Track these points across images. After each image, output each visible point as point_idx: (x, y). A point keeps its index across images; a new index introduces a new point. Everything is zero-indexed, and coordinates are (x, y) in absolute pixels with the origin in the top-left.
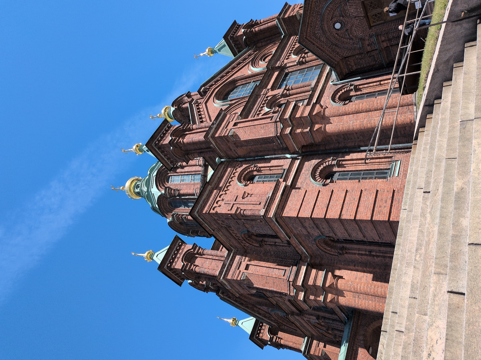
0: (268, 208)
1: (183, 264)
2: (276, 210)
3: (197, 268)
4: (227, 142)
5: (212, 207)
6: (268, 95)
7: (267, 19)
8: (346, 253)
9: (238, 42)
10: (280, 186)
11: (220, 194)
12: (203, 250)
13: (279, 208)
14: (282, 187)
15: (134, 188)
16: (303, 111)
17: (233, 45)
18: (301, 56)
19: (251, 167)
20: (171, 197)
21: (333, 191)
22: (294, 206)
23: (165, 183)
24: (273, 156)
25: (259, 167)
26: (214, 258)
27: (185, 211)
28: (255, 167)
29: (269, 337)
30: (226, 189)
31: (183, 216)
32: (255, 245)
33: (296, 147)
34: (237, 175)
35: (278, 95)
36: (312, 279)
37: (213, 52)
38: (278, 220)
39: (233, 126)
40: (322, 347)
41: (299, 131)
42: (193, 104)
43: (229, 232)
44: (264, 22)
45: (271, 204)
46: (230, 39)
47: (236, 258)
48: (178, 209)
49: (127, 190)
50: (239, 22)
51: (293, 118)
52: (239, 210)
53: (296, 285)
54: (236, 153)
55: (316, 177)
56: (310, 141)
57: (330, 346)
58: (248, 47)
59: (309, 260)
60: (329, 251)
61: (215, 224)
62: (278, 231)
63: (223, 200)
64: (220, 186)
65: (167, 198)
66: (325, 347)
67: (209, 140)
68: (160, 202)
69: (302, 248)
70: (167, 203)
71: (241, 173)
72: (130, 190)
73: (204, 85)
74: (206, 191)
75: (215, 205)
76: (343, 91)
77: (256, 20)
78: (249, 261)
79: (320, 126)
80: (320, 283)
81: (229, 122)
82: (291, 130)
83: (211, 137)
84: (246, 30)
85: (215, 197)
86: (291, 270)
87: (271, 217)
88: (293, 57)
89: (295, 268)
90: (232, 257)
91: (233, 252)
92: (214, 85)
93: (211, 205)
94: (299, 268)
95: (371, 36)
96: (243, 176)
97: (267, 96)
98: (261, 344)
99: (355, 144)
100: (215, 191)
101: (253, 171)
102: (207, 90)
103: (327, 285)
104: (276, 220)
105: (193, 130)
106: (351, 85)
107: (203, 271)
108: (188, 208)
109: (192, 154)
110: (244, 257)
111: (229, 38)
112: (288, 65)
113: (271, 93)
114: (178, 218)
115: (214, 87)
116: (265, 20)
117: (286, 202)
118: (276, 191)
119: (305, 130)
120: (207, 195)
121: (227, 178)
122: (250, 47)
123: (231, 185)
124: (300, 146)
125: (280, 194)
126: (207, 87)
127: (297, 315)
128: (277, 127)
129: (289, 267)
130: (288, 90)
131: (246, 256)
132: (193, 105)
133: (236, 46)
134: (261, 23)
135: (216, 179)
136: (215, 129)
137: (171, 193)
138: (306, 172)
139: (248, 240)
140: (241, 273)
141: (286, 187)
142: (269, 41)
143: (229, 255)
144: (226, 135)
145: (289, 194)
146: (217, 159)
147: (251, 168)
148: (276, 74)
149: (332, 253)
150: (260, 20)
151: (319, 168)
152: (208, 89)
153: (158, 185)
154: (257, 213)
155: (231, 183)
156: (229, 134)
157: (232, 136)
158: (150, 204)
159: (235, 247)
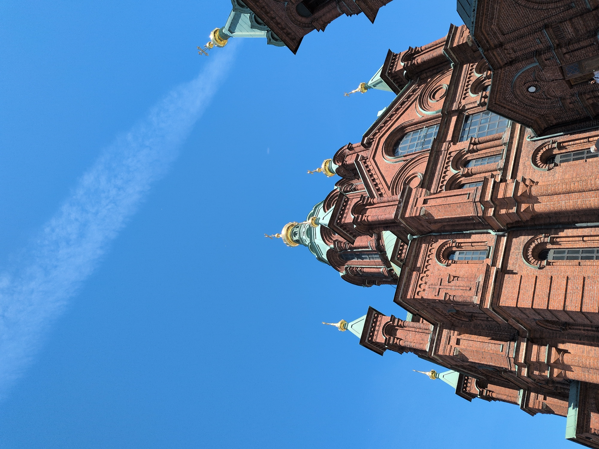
0: (482, 298)
1: (385, 338)
2: (492, 300)
3: (401, 342)
4: (418, 220)
5: (415, 291)
6: (450, 150)
7: (429, 46)
8: (570, 328)
9: (398, 77)
10: (490, 271)
11: (421, 277)
12: (403, 322)
13: (494, 297)
14: (493, 273)
15: (291, 236)
16: (506, 191)
17: (392, 81)
18: (482, 94)
19: (449, 242)
20: (341, 251)
21: (552, 277)
22: (510, 295)
23: (331, 235)
24: (474, 231)
25: (459, 243)
26: (417, 330)
27: (359, 263)
28: (453, 242)
29: (479, 390)
30: (425, 269)
31: (357, 269)
32: (464, 319)
33: (501, 226)
34: (434, 251)
35: (463, 151)
36: (534, 355)
37: (367, 88)
38: (495, 309)
39: (423, 204)
40: (541, 399)
41: (503, 211)
42: (360, 160)
43: (434, 310)
44: (426, 49)
45: (485, 293)
46: (388, 76)
47: (444, 332)
48: (351, 262)
49: (284, 239)
50: (395, 51)
51: (495, 198)
52: (448, 296)
53: (518, 362)
54: (429, 228)
55: (529, 257)
56: (517, 219)
57: (551, 398)
58: (411, 81)
59: (528, 334)
60: (550, 326)
61: (419, 306)
62: (495, 317)
63: (426, 283)
64: (418, 265)
65: (337, 252)
66: (545, 399)
67: (399, 220)
68: (330, 256)
69: (520, 325)
70: (338, 256)
71: (439, 250)
72: (288, 238)
73: (366, 135)
74: (405, 273)
75: (418, 289)
76: (544, 149)
77: (416, 48)
78: (459, 336)
79: (527, 205)
80: (544, 359)
81: (417, 199)
82: (494, 211)
83: (401, 218)
84: (406, 63)
85: (416, 280)
86: (510, 346)
87: (488, 308)
88: (471, 96)
89: (514, 345)
90: (439, 331)
91: (439, 325)
92: (377, 133)
93: (414, 289)
94: (518, 344)
95: (573, 95)
96: (441, 253)
97: (449, 152)
98: (469, 397)
99: (569, 219)
100: (415, 273)
101: (452, 247)
102: (371, 141)
103: (552, 361)
104: (493, 310)
105: (374, 204)
106: (553, 143)
107: (409, 346)
108: (362, 261)
109: (376, 228)
110: (452, 331)
111: (387, 74)
112: (467, 107)
113: (453, 148)
114: (352, 271)
115: (378, 136)
116: (427, 47)
117: (500, 290)
118: (487, 278)
119: (511, 211)
120: (407, 278)
121: (424, 257)
122: (413, 81)
123: (430, 264)
124: (505, 224)
125: (493, 281)
126: (370, 136)
128: (476, 207)
129: (506, 341)
130: (475, 144)
131: (454, 330)
132: (360, 162)
133: (396, 82)
134: (422, 51)
135: (412, 258)
136: (403, 207)
137: (341, 247)
138: (516, 251)
139: (456, 316)
140: (453, 348)
141: (497, 272)
142: (435, 71)
143: (435, 329)
144: (418, 215)
145: (502, 280)
146: (409, 235)
147: (448, 244)
148: (454, 119)
149: (554, 329)
150: (421, 47)
151: (531, 246)
152: (372, 139)
153: (325, 239)
154: (469, 300)
155: (430, 262)
156: (421, 214)
157: (424, 215)
158: (315, 254)
159: (441, 321)
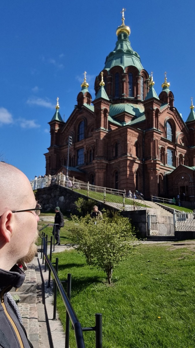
0: (129, 156)
1: (103, 109)
4: (151, 136)
6: (166, 146)
15: (124, 33)
17: (192, 123)
30: (134, 136)
39: (156, 139)
52: (128, 144)
54: (146, 139)
63: (131, 136)
73: (176, 110)
83: (153, 131)
87: (127, 158)
88: (179, 154)
92: (175, 114)
93: (130, 131)
98: (52, 124)
102: (173, 111)
127: (74, 147)
128: (154, 158)
130: (166, 155)
136: (156, 132)
141: (135, 161)
144: (154, 137)
146: (145, 131)
148: (174, 148)
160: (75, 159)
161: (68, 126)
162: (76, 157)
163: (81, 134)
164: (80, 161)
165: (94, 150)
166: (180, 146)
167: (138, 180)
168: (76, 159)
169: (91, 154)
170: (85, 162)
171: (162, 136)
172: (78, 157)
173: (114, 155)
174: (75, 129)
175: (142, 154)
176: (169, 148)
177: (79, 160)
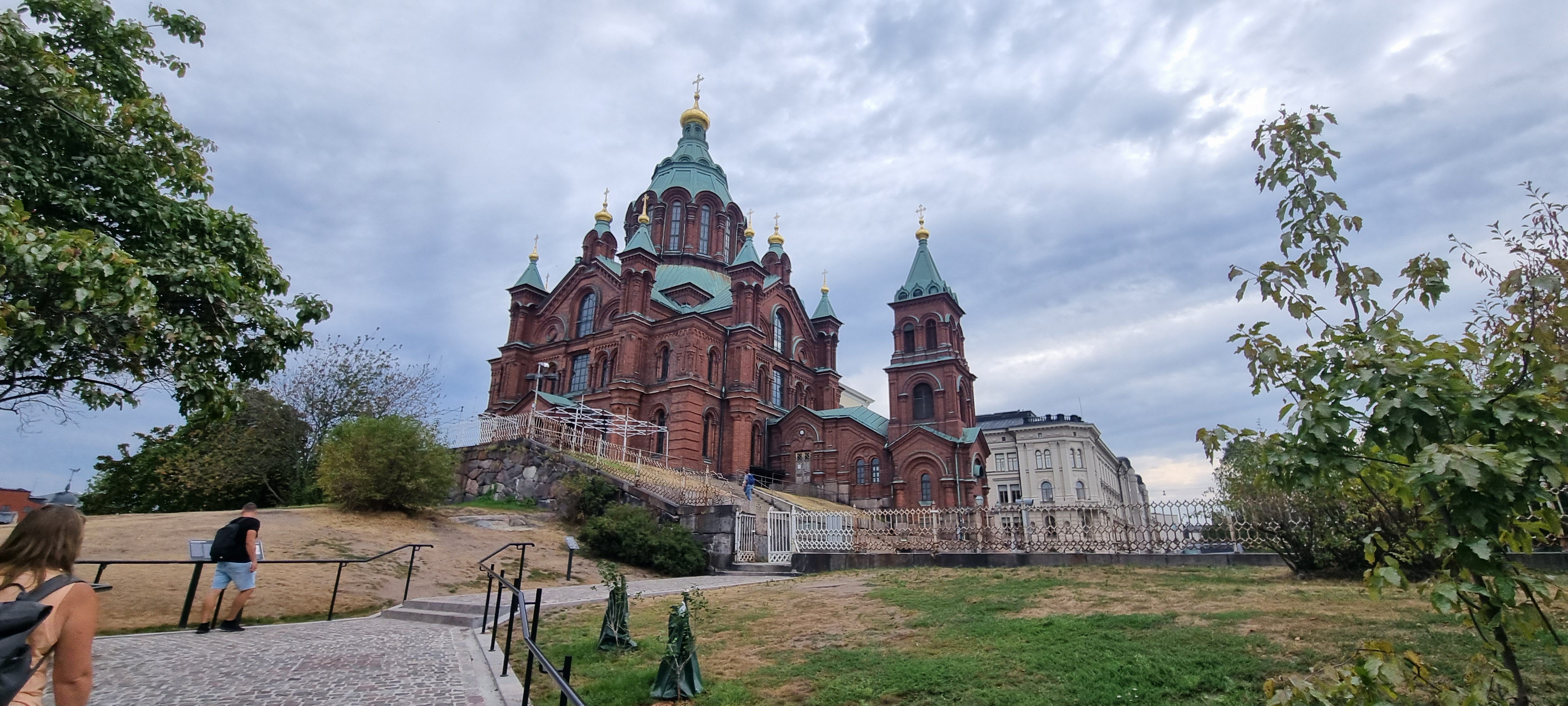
6: (770, 363)
7: (835, 359)
9: (823, 326)
44: (834, 354)
50: (841, 328)
77: (838, 346)
98: (517, 292)
111: (829, 318)
122: (815, 337)
127: (566, 350)
130: (770, 382)
133: (820, 324)
134: (834, 350)
160: (564, 377)
161: (555, 300)
162: (568, 374)
163: (587, 321)
164: (577, 381)
165: (612, 361)
166: (800, 365)
167: (709, 434)
168: (568, 378)
169: (604, 369)
170: (590, 385)
171: (764, 342)
172: (573, 373)
173: (660, 374)
174: (572, 311)
175: (720, 377)
176: (776, 368)
177: (575, 380)
